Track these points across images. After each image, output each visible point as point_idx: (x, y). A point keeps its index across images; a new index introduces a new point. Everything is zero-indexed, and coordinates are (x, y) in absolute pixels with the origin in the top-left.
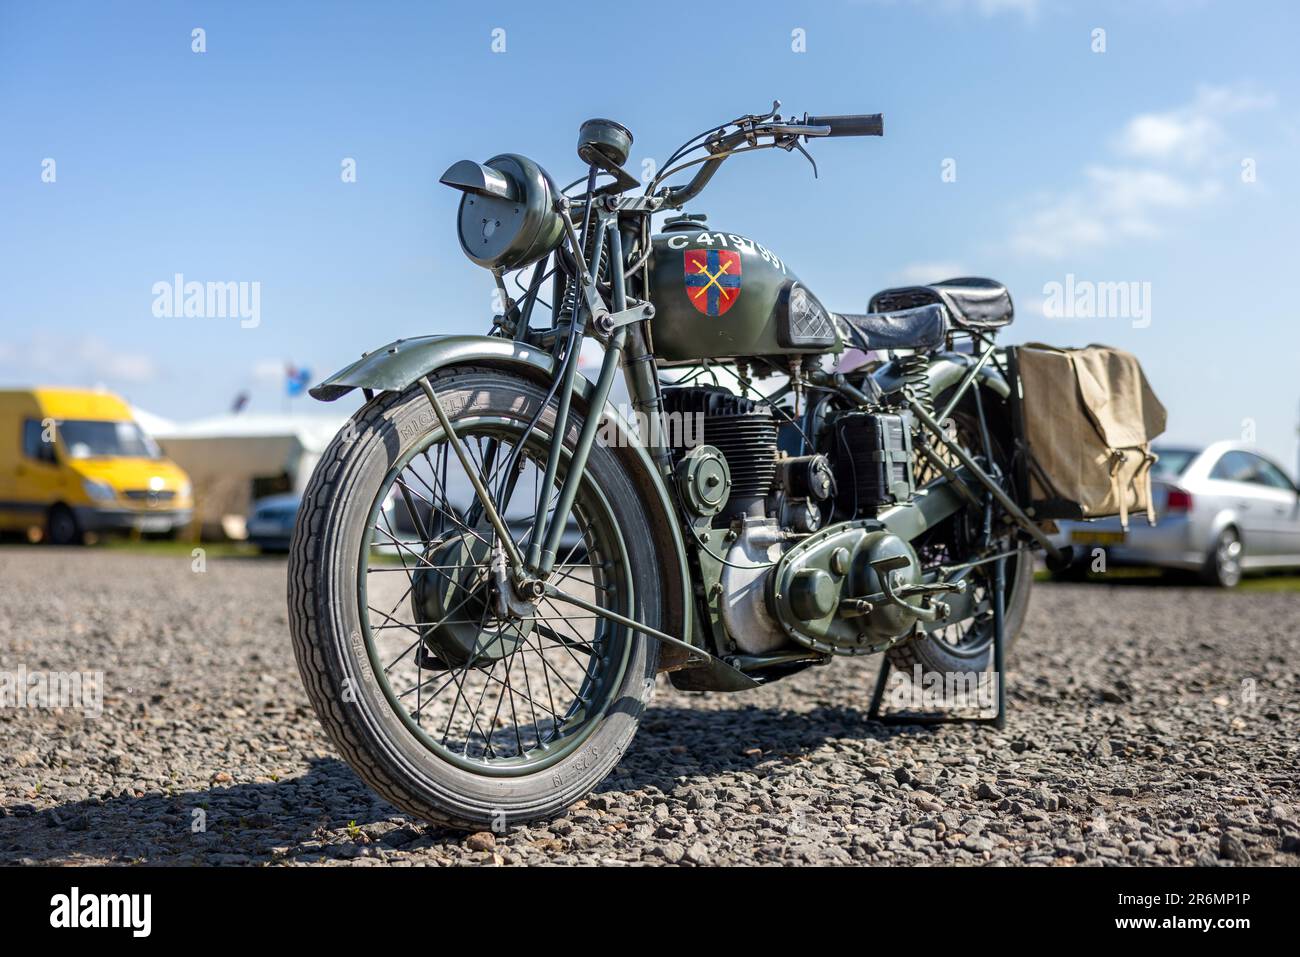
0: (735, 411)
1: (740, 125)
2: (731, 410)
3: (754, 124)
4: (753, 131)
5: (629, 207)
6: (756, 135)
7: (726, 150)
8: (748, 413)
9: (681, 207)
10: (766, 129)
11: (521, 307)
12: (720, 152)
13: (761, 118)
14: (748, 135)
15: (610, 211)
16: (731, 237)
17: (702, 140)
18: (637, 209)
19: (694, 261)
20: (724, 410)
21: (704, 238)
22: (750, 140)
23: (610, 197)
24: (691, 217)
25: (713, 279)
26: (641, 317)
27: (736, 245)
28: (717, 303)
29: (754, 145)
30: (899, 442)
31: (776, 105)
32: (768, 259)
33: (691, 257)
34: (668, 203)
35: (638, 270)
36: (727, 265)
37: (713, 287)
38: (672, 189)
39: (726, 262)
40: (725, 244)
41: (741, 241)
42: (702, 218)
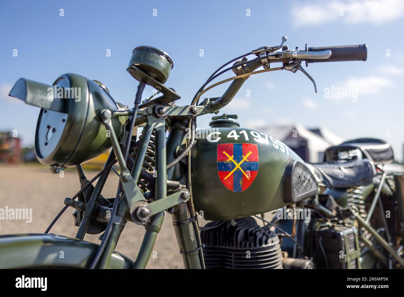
0: (255, 245)
1: (257, 54)
2: (252, 244)
3: (267, 52)
4: (267, 57)
5: (175, 113)
6: (270, 61)
7: (247, 72)
8: (264, 246)
9: (218, 112)
10: (277, 56)
11: (94, 184)
12: (243, 74)
13: (273, 49)
14: (263, 61)
15: (158, 117)
16: (252, 133)
17: (231, 65)
18: (182, 114)
19: (224, 152)
20: (248, 244)
21: (233, 134)
22: (264, 65)
23: (158, 107)
24: (229, 116)
25: (238, 166)
26: (176, 203)
27: (255, 139)
28: (241, 182)
29: (268, 69)
30: (352, 245)
31: (284, 40)
32: (277, 147)
33: (222, 149)
34: (208, 109)
35: (183, 158)
36: (248, 155)
37: (238, 171)
38: (211, 100)
39: (248, 152)
40: (247, 138)
41: (259, 136)
42: (235, 117)
